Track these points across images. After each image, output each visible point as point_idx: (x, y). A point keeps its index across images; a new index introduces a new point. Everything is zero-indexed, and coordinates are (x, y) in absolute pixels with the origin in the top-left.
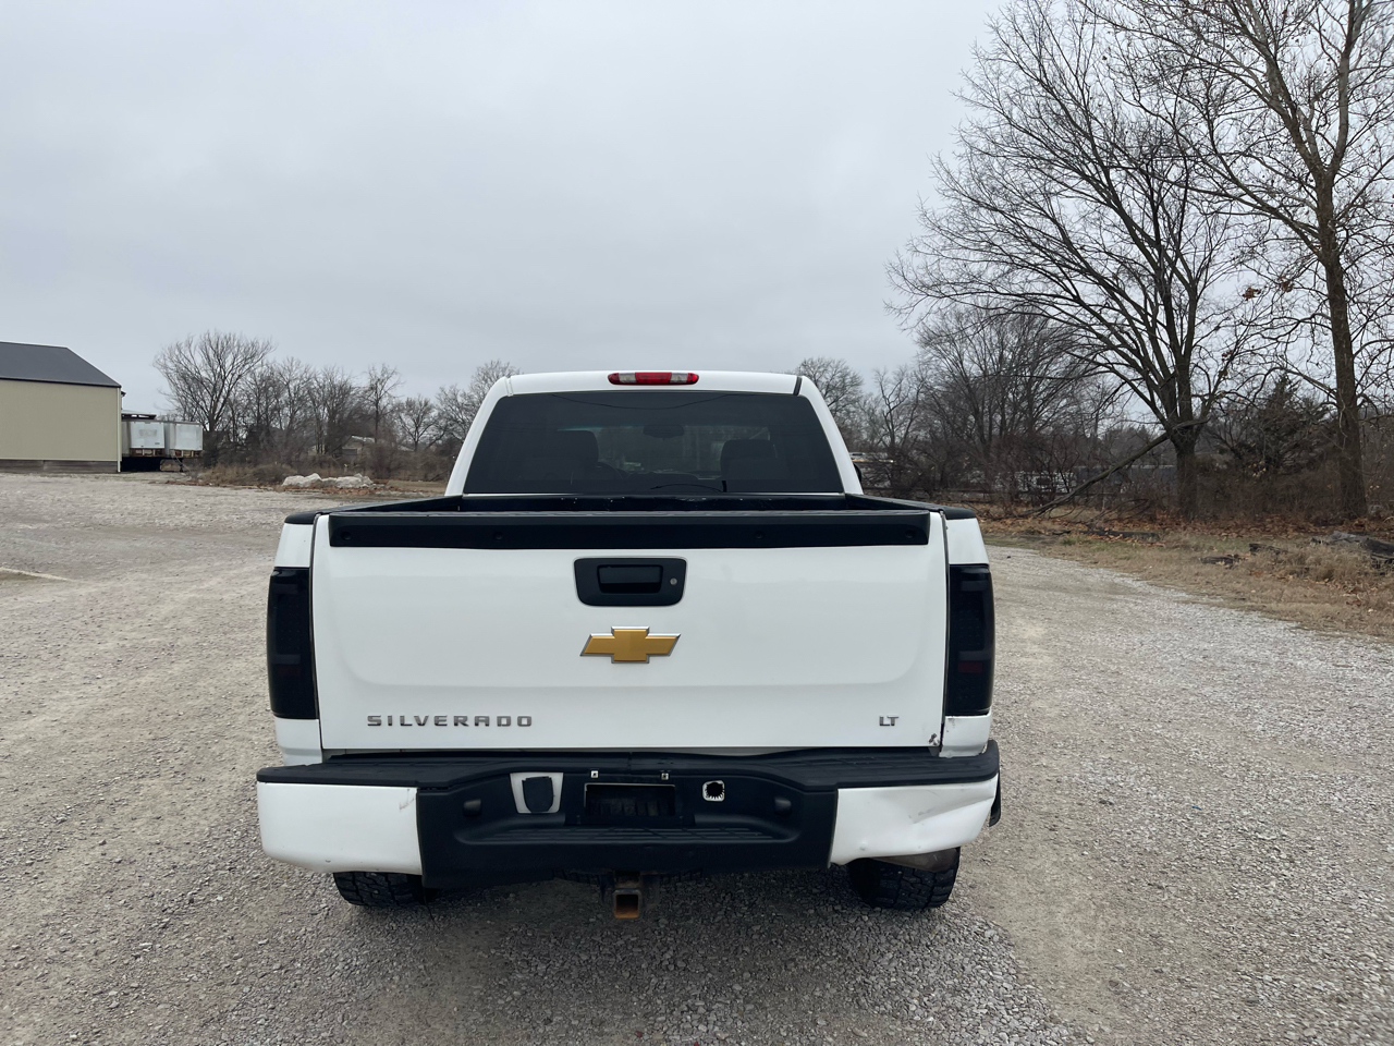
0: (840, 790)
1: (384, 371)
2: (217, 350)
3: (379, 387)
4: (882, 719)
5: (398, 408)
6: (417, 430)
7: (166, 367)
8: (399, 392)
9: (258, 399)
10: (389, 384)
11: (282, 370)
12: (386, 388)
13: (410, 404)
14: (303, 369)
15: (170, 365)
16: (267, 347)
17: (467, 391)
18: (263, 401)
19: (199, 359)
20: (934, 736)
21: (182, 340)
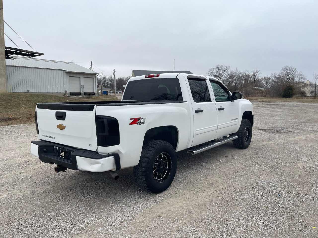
0: (77, 156)
1: (257, 71)
2: (219, 69)
3: (255, 75)
4: (90, 145)
5: (262, 79)
6: (266, 85)
7: (209, 74)
8: (261, 76)
9: (229, 79)
10: (258, 74)
11: (234, 72)
12: (257, 75)
13: (265, 78)
14: (238, 72)
15: (209, 73)
16: (229, 68)
17: (279, 74)
18: (230, 79)
19: (215, 71)
20: (97, 150)
21: (212, 68)
